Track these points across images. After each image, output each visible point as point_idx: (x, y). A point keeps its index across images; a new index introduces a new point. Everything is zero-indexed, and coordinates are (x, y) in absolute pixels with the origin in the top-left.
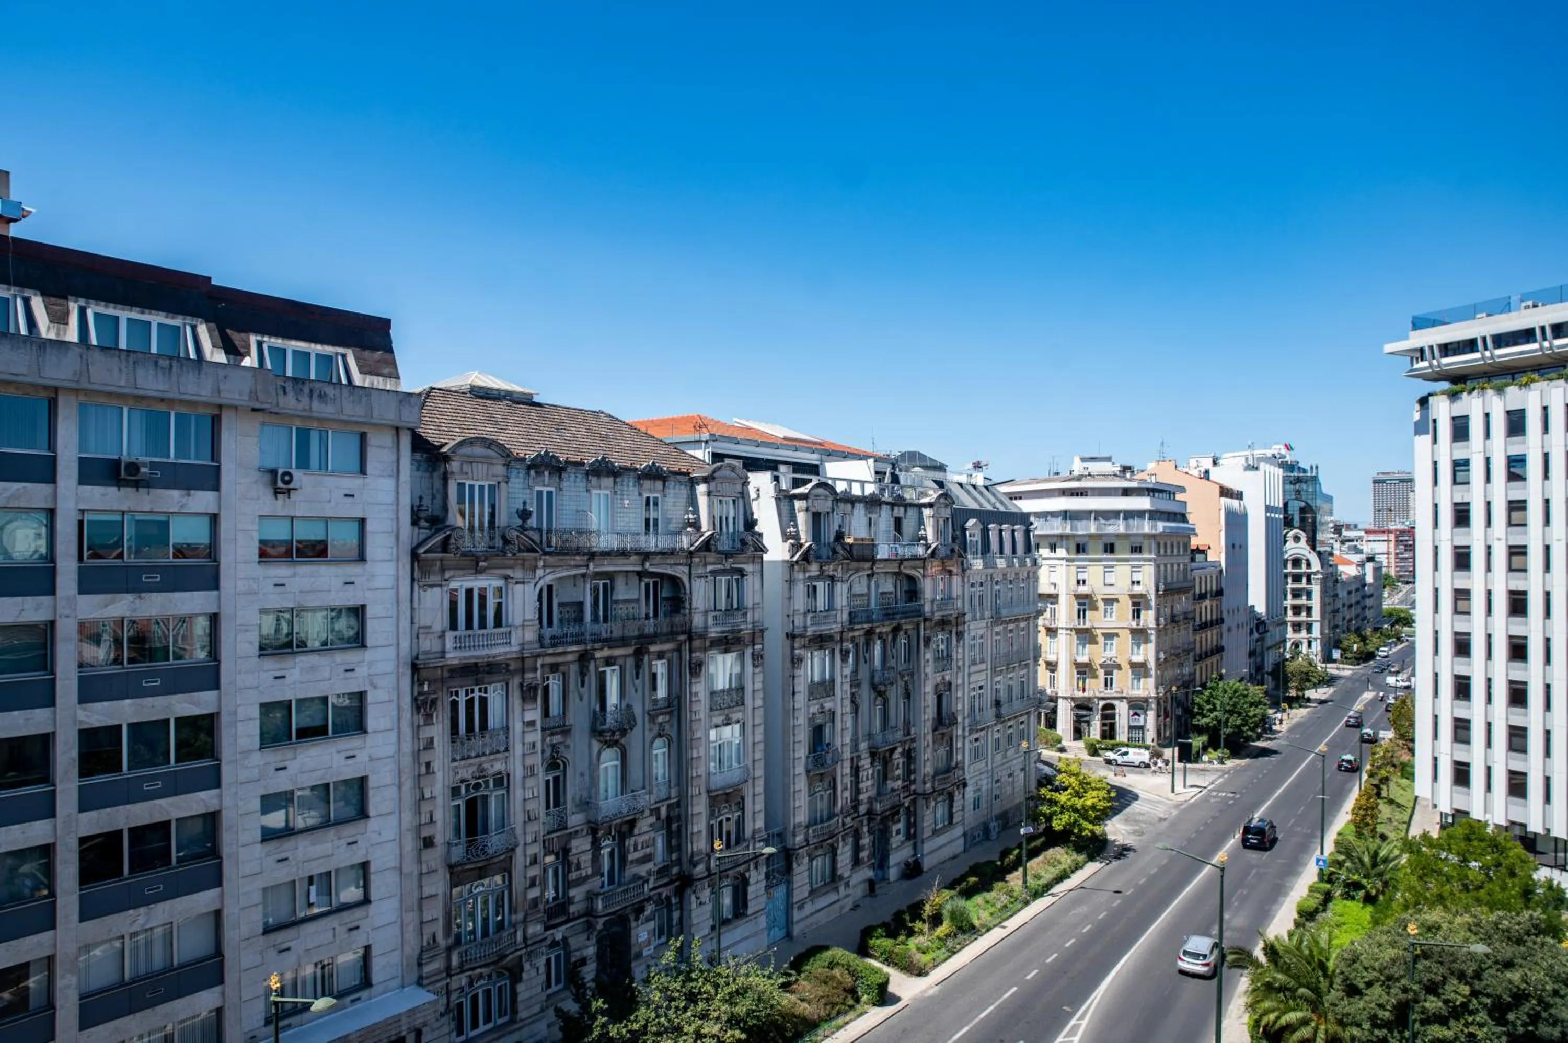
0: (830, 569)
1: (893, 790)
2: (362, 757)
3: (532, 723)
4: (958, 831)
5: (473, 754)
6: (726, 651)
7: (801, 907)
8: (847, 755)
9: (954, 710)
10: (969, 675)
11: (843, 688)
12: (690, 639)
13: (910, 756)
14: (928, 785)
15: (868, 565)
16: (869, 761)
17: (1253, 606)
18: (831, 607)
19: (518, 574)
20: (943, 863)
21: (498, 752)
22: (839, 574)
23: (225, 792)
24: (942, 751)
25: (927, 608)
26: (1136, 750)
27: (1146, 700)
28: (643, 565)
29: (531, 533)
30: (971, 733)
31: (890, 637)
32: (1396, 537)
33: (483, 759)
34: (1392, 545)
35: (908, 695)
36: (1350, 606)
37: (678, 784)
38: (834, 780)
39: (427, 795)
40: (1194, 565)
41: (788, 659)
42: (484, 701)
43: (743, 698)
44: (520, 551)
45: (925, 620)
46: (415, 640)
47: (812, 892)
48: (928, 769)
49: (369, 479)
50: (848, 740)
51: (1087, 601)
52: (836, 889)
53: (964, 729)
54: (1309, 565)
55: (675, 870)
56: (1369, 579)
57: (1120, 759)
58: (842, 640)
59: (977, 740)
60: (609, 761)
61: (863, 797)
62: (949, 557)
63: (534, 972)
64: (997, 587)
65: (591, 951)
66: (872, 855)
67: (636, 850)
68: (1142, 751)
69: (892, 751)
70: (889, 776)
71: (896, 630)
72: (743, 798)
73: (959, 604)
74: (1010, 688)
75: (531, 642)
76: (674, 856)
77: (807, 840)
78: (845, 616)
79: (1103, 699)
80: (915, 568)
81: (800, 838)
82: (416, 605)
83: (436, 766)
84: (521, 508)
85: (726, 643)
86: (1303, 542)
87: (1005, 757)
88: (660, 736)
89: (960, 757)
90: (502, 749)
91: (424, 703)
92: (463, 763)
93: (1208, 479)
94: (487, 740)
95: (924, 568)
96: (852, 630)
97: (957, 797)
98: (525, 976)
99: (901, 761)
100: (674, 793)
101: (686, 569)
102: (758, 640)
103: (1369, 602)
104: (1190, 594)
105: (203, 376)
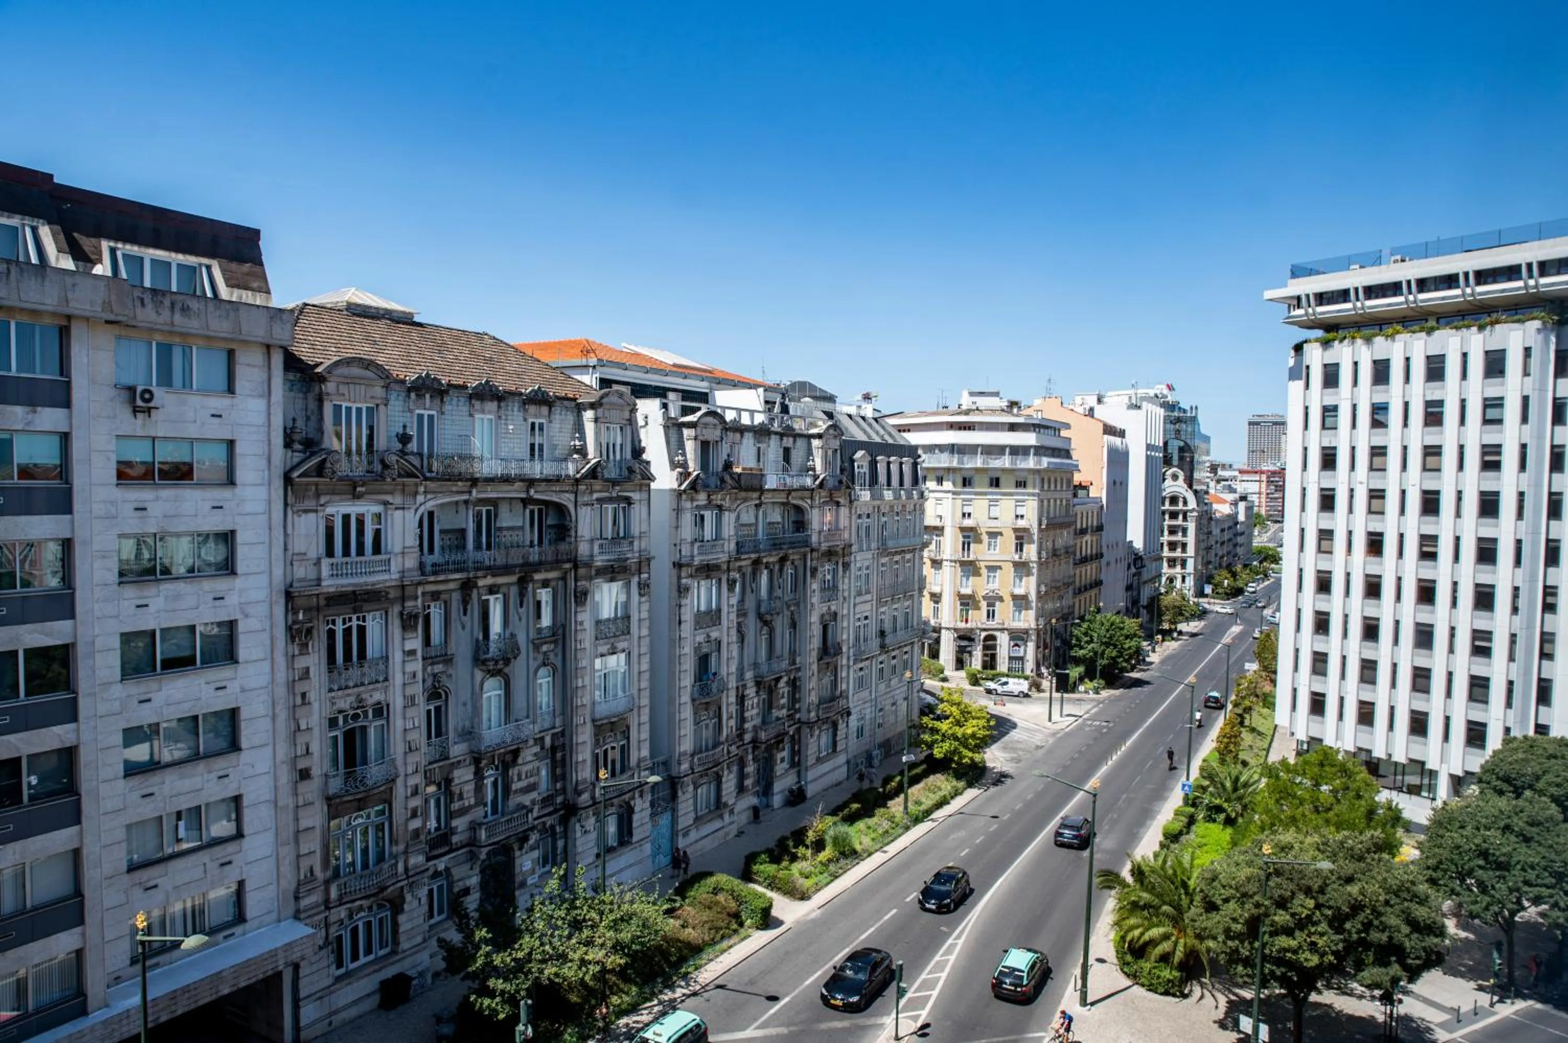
0: (717, 498)
1: (778, 719)
2: (233, 687)
3: (412, 652)
4: (841, 759)
5: (351, 684)
6: (612, 580)
7: (686, 834)
8: (732, 684)
9: (839, 640)
10: (855, 605)
11: (729, 618)
12: (576, 567)
13: (794, 685)
14: (813, 714)
15: (755, 495)
16: (754, 689)
17: (1131, 542)
18: (718, 537)
19: (397, 500)
20: (827, 789)
21: (377, 682)
22: (726, 503)
23: (82, 726)
24: (827, 680)
25: (814, 539)
26: (1016, 680)
27: (1026, 632)
28: (528, 492)
29: (411, 458)
30: (855, 662)
31: (777, 567)
32: (1268, 477)
33: (362, 689)
34: (1264, 485)
35: (794, 625)
36: (1223, 543)
37: (563, 713)
38: (720, 708)
39: (303, 727)
40: (1076, 500)
41: (675, 588)
42: (362, 630)
43: (628, 627)
44: (400, 476)
45: (812, 550)
46: (289, 567)
47: (697, 819)
48: (813, 698)
49: (238, 400)
50: (733, 669)
51: (971, 534)
52: (721, 817)
53: (848, 658)
54: (1185, 503)
55: (559, 799)
56: (1241, 517)
57: (1000, 689)
58: (729, 570)
59: (861, 669)
60: (492, 691)
61: (748, 726)
62: (837, 489)
63: (416, 903)
64: (884, 519)
65: (474, 881)
66: (758, 782)
67: (520, 779)
68: (1022, 681)
69: (778, 680)
70: (775, 705)
71: (783, 560)
72: (628, 727)
73: (846, 536)
74: (895, 618)
75: (410, 570)
76: (559, 785)
77: (692, 769)
78: (733, 546)
79: (985, 630)
80: (803, 499)
81: (685, 766)
82: (289, 531)
83: (312, 696)
84: (401, 431)
85: (613, 572)
86: (1181, 481)
87: (888, 686)
88: (544, 665)
89: (844, 687)
90: (381, 679)
91: (299, 631)
92: (340, 693)
93: (1092, 416)
94: (366, 669)
95: (812, 498)
96: (740, 559)
97: (841, 726)
98: (406, 907)
99: (786, 690)
100: (558, 722)
101: (572, 497)
102: (644, 569)
103: (1240, 540)
104: (1072, 529)
105: (47, 283)
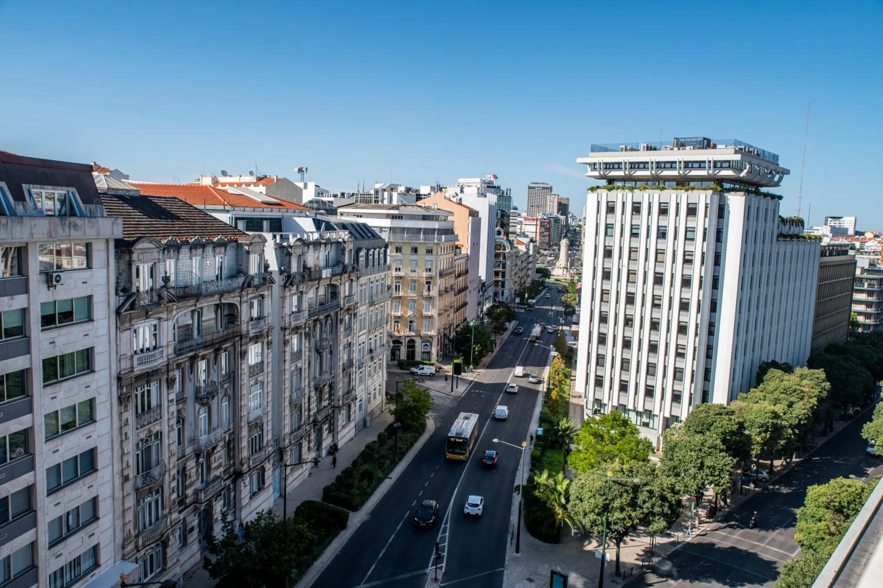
0: (302, 288)
1: (325, 407)
2: (94, 436)
3: (172, 401)
4: (352, 424)
5: (146, 423)
6: (256, 343)
8: (307, 391)
9: (352, 358)
10: (359, 337)
11: (305, 354)
12: (241, 339)
13: (332, 387)
14: (341, 402)
15: (317, 282)
16: (314, 392)
17: (480, 277)
18: (300, 309)
19: (164, 316)
20: (346, 443)
21: (157, 420)
22: (304, 290)
23: (37, 472)
24: (346, 380)
25: (342, 303)
26: (428, 367)
27: (432, 337)
28: (220, 300)
29: (170, 290)
30: (359, 369)
31: (324, 322)
32: (541, 222)
33: (150, 425)
34: (538, 227)
35: (331, 353)
36: (522, 270)
37: (234, 421)
38: (301, 406)
39: (126, 452)
40: (456, 258)
41: (282, 342)
42: (149, 391)
43: (263, 368)
44: (168, 302)
45: (341, 309)
46: (118, 363)
47: (291, 470)
48: (341, 393)
49: (94, 270)
50: (307, 383)
51: (400, 281)
52: (302, 467)
53: (356, 368)
54: (504, 249)
55: (232, 470)
56: (531, 252)
57: (419, 372)
58: (305, 328)
59: (361, 372)
60: (203, 415)
61: (312, 413)
62: (352, 272)
63: (174, 540)
64: (371, 285)
65: (196, 522)
66: (315, 444)
67: (215, 462)
68: (431, 367)
69: (324, 386)
70: (323, 399)
71: (327, 317)
72: (262, 425)
73: (356, 298)
74: (376, 341)
75: (171, 354)
76: (232, 462)
77: (290, 442)
78: (307, 313)
79: (408, 336)
80: (336, 280)
81: (287, 441)
82: (118, 343)
83: (130, 434)
84: (164, 275)
85: (256, 339)
86: (502, 235)
87: (373, 380)
88: (226, 395)
89: (354, 384)
90: (159, 418)
91: (124, 398)
92: (141, 430)
93: (461, 204)
94: (152, 413)
95: (341, 279)
96: (309, 320)
97: (353, 406)
98: (170, 543)
99: (328, 390)
100: (231, 426)
101: (239, 299)
102: (270, 334)
103: (530, 266)
104: (453, 275)
105: (24, 227)
